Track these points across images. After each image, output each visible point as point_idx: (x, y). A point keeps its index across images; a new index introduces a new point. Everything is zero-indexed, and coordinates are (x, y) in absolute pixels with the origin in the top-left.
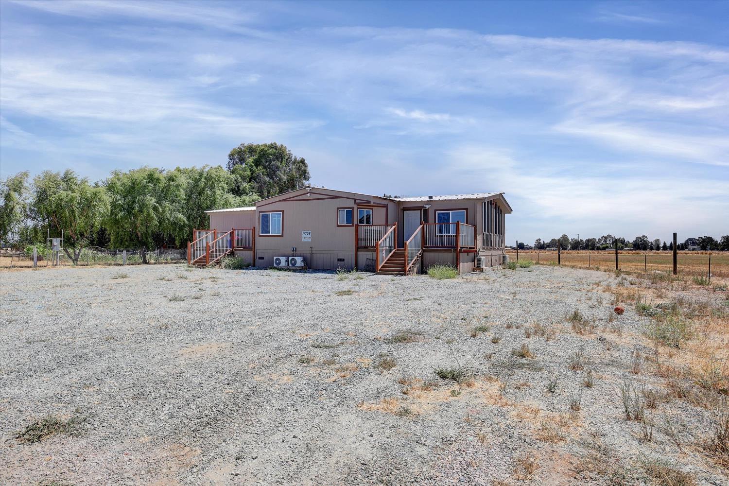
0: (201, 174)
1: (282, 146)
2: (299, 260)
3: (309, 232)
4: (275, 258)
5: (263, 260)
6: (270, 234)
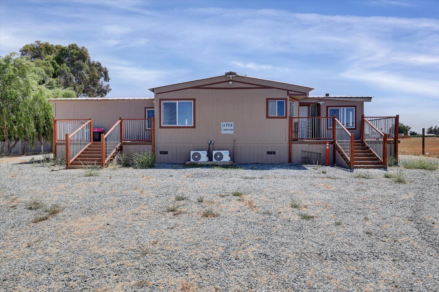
0: (7, 60)
1: (83, 47)
2: (226, 154)
3: (230, 123)
4: (192, 153)
5: (167, 154)
6: (177, 125)
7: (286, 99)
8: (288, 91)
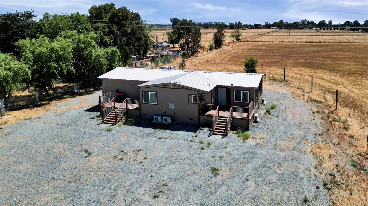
2: (169, 120)
3: (172, 104)
4: (155, 117)
5: (146, 116)
6: (150, 103)
7: (196, 95)
8: (197, 91)
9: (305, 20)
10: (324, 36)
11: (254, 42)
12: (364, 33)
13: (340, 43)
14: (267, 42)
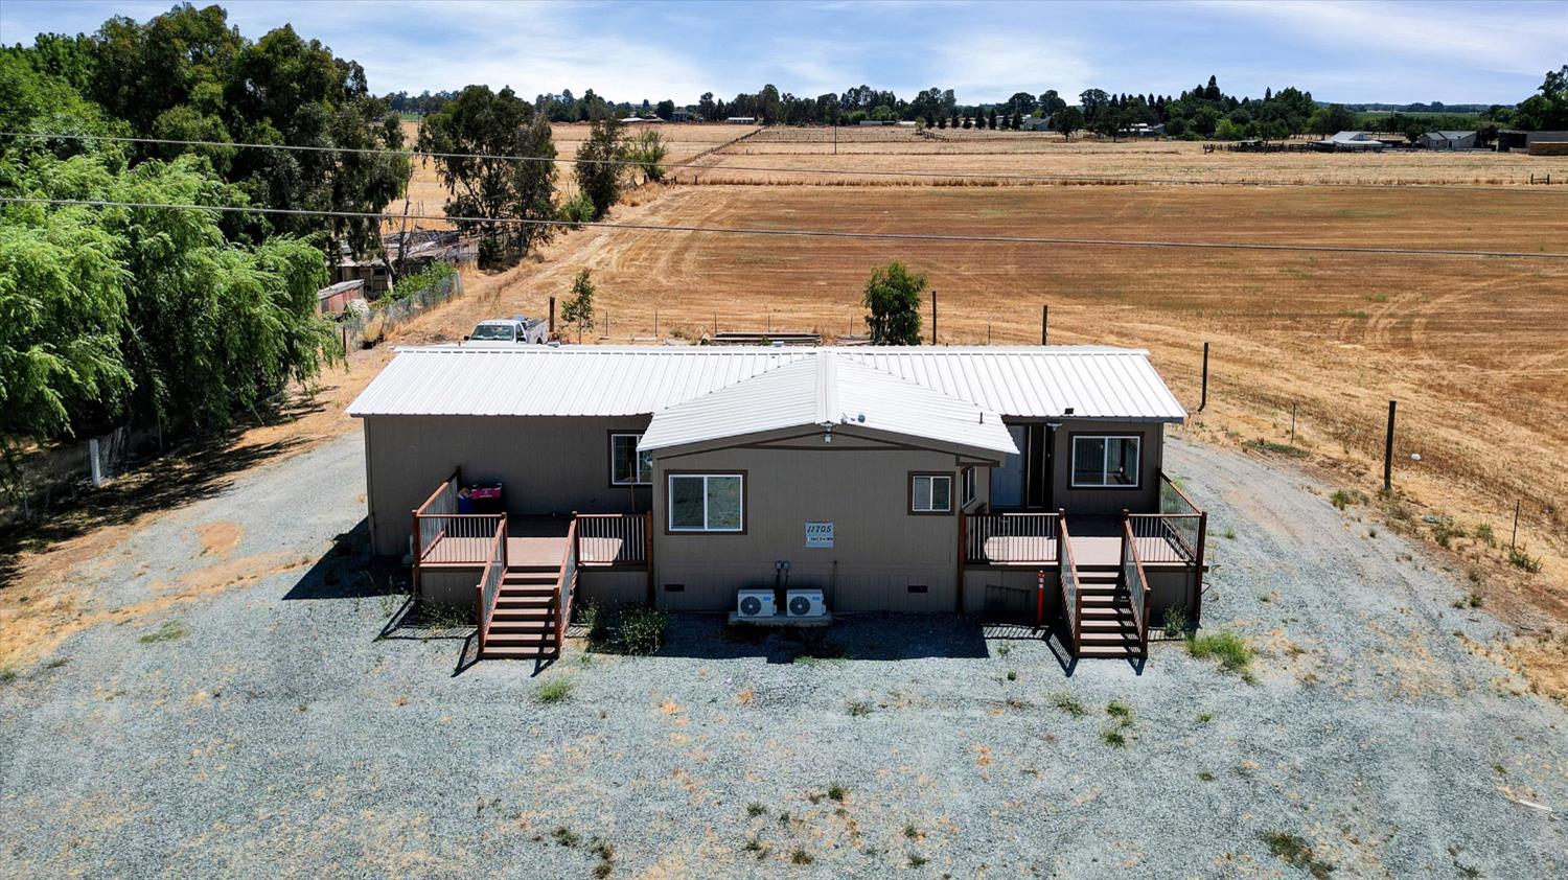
2: (816, 603)
3: (826, 525)
4: (742, 597)
5: (682, 593)
6: (706, 529)
7: (952, 474)
8: (958, 456)
9: (863, 87)
10: (975, 157)
11: (726, 183)
12: (1098, 139)
13: (1065, 184)
14: (779, 184)
